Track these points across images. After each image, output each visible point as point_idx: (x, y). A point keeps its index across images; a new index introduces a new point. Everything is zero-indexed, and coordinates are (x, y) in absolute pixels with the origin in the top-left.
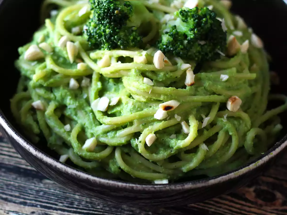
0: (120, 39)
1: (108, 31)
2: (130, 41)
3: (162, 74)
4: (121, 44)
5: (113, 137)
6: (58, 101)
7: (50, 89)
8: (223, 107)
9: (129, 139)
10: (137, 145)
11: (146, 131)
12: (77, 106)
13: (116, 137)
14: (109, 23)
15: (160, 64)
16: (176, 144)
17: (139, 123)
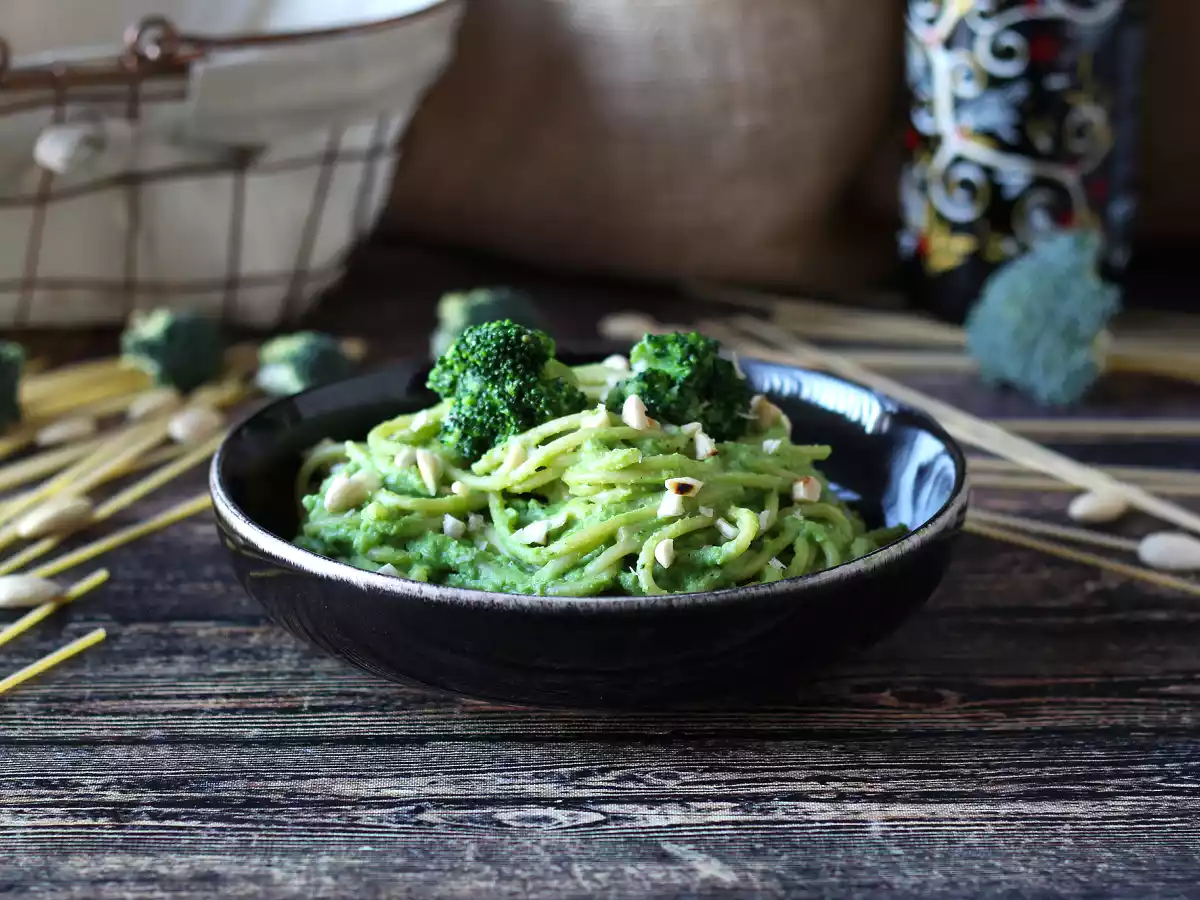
0: (541, 395)
1: (510, 388)
2: (562, 401)
3: (649, 443)
4: (548, 405)
5: (579, 580)
7: (403, 541)
8: (787, 500)
9: (615, 574)
10: (636, 580)
11: (648, 544)
13: (586, 576)
14: (513, 366)
16: (720, 552)
17: (631, 533)
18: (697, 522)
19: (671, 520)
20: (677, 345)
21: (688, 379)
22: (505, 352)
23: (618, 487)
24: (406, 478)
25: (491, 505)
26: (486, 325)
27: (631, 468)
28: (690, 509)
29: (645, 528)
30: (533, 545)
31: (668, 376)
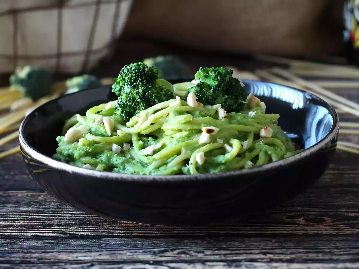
0: (153, 93)
1: (140, 90)
2: (162, 96)
3: (197, 112)
4: (156, 97)
5: (165, 170)
6: (105, 163)
7: (94, 154)
8: (257, 137)
9: (180, 167)
10: (189, 170)
11: (194, 154)
12: (125, 160)
13: (168, 168)
14: (142, 81)
15: (195, 103)
16: (224, 158)
17: (187, 150)
18: (216, 145)
19: (204, 144)
20: (213, 72)
21: (218, 86)
22: (138, 75)
23: (183, 131)
24: (99, 128)
25: (133, 140)
26: (131, 64)
27: (188, 123)
28: (213, 140)
29: (193, 148)
30: (148, 155)
31: (209, 85)
